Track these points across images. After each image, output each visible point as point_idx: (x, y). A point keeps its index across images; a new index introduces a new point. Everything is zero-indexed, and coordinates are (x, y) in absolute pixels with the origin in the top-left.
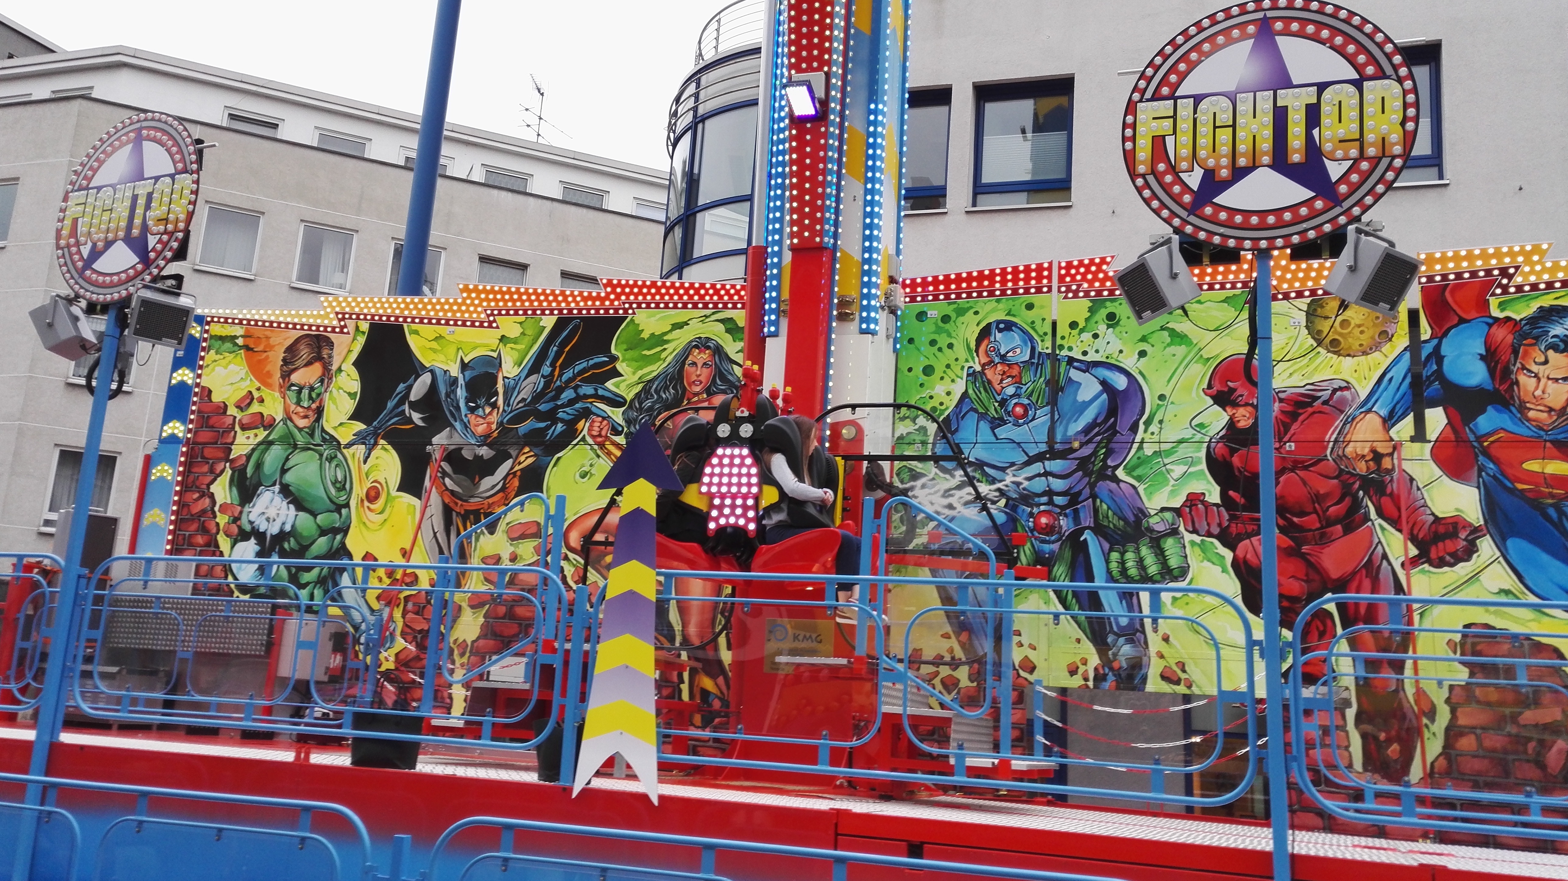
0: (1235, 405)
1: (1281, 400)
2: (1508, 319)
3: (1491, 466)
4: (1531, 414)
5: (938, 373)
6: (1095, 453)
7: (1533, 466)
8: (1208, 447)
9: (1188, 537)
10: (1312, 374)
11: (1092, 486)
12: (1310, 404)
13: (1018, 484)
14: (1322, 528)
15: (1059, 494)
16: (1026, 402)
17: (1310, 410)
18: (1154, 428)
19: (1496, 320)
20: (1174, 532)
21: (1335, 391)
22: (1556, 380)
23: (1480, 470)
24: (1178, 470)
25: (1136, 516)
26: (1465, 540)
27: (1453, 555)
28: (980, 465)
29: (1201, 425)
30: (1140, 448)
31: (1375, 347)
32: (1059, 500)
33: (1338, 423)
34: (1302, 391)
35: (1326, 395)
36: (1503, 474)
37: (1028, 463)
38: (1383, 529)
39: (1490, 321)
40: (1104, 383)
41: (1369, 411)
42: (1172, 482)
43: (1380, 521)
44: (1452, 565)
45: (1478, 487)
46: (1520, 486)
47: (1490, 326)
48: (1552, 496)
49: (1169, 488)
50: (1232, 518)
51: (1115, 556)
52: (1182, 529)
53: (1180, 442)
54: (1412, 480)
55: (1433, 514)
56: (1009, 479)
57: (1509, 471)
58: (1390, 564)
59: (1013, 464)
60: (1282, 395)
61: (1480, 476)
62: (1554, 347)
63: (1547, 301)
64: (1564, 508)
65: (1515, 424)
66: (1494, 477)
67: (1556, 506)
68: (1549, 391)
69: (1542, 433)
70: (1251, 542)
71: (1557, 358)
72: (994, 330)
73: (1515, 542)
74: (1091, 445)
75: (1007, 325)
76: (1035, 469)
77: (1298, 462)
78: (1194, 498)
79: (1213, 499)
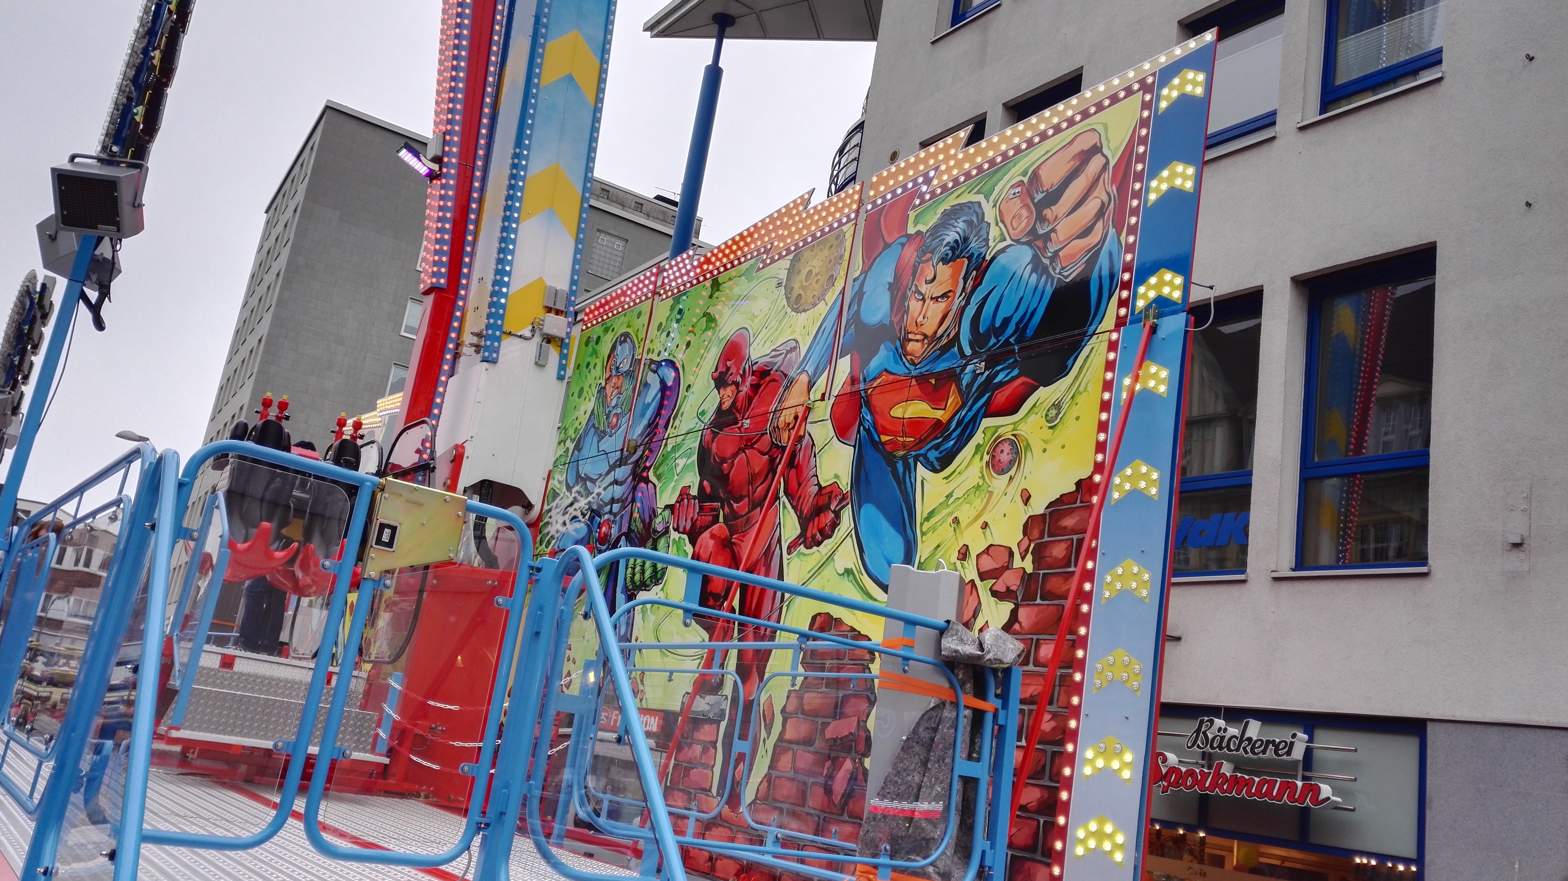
0: (726, 385)
1: (753, 373)
2: (919, 233)
3: (869, 417)
4: (911, 346)
5: (584, 395)
6: (643, 453)
7: (897, 411)
8: (702, 436)
9: (674, 535)
11: (634, 489)
12: (769, 373)
13: (599, 494)
14: (749, 512)
16: (619, 411)
17: (768, 379)
18: (677, 423)
19: (910, 236)
20: (666, 531)
21: (788, 352)
22: (937, 298)
23: (861, 424)
24: (681, 464)
25: (650, 516)
26: (834, 512)
27: (821, 531)
28: (586, 479)
29: (703, 413)
30: (666, 445)
31: (822, 295)
32: (616, 507)
33: (781, 389)
34: (767, 359)
35: (779, 359)
36: (875, 428)
37: (608, 473)
38: (785, 507)
39: (904, 240)
40: (663, 382)
41: (804, 370)
42: (676, 477)
43: (784, 499)
44: (819, 544)
45: (854, 447)
46: (884, 438)
47: (903, 245)
48: (904, 445)
49: (673, 484)
50: (702, 508)
52: (671, 527)
53: (688, 433)
54: (813, 445)
55: (819, 484)
56: (597, 490)
57: (880, 421)
58: (781, 549)
59: (601, 475)
60: (755, 368)
61: (859, 432)
62: (944, 258)
63: (949, 203)
64: (911, 461)
65: (896, 362)
66: (868, 431)
67: (904, 459)
68: (929, 314)
69: (912, 368)
70: (706, 535)
71: (944, 271)
72: (618, 344)
73: (869, 510)
74: (642, 448)
75: (625, 337)
76: (610, 478)
77: (749, 439)
78: (685, 492)
79: (694, 492)
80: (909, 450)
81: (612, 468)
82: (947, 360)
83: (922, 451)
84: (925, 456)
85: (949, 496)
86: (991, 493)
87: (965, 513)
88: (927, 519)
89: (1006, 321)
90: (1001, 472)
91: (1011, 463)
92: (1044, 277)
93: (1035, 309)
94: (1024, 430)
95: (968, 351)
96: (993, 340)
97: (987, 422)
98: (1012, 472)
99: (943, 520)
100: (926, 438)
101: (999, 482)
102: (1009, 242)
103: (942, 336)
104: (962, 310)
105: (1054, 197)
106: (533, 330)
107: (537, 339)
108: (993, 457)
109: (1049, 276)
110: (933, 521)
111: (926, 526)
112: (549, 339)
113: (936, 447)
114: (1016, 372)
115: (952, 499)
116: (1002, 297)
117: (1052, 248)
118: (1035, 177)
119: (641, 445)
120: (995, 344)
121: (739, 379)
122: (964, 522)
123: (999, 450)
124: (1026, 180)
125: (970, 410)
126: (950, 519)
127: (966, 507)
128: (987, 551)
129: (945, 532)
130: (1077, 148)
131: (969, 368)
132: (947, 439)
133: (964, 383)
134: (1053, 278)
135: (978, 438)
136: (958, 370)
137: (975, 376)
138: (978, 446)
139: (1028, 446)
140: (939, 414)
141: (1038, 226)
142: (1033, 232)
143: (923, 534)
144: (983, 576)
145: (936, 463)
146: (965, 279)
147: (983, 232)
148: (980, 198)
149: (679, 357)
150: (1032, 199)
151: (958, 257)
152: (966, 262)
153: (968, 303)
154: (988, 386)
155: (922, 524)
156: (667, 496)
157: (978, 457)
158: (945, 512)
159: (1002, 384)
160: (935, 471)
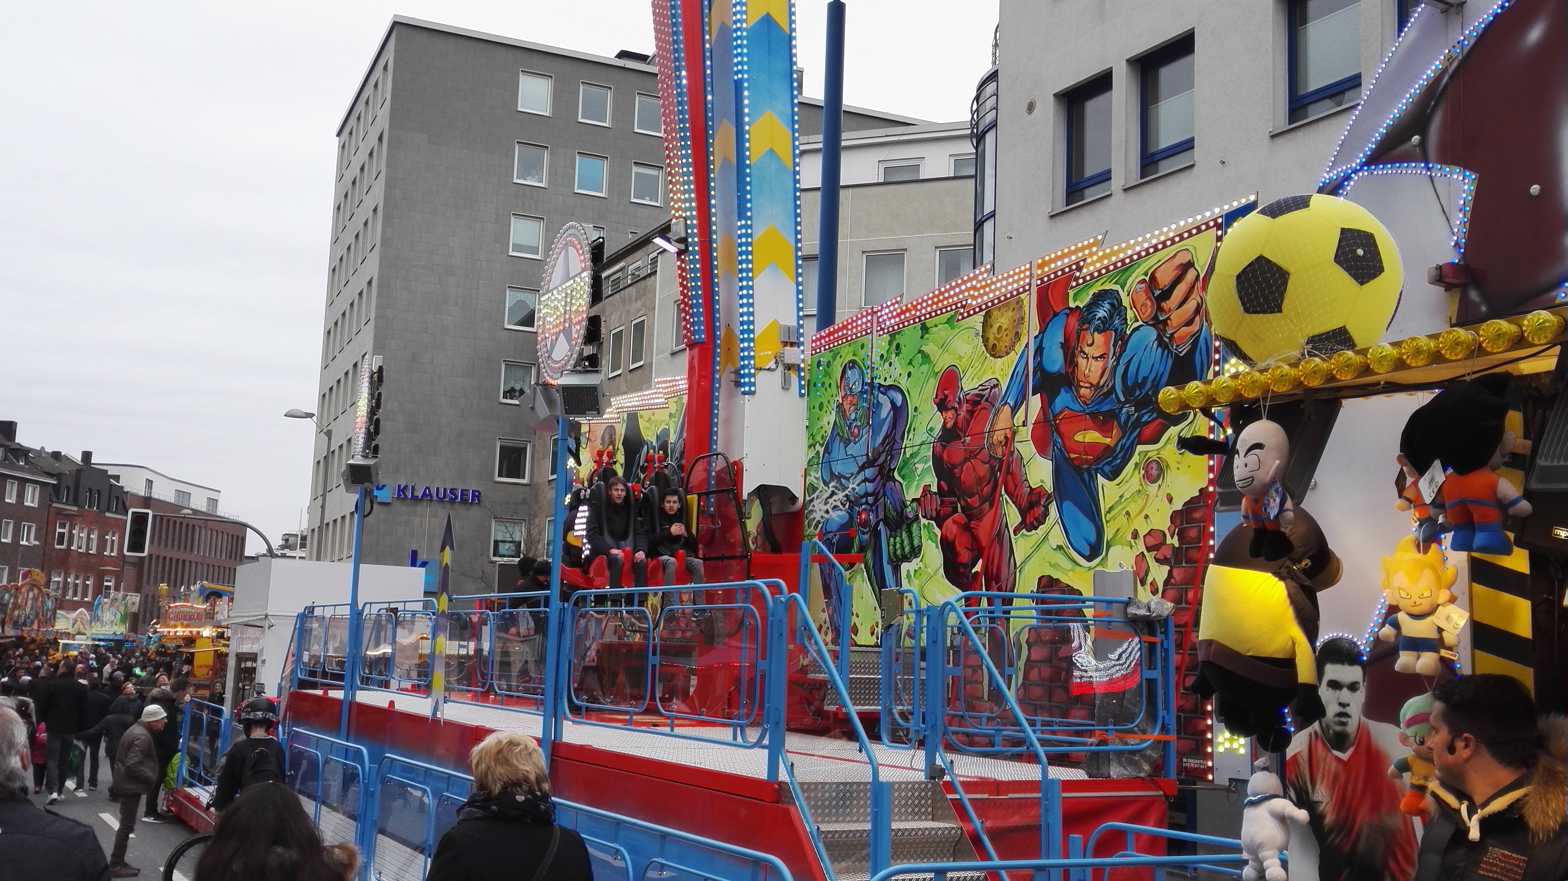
0: (947, 410)
1: (968, 401)
2: (1078, 307)
3: (1059, 440)
4: (1082, 391)
5: (825, 409)
6: (886, 458)
7: (1079, 437)
8: (934, 447)
9: (924, 521)
10: (982, 376)
11: (884, 485)
12: (979, 403)
13: (854, 489)
14: (981, 505)
15: (871, 495)
16: (859, 424)
17: (979, 407)
18: (911, 436)
19: (1071, 309)
20: (917, 518)
21: (991, 389)
22: (1097, 357)
23: (1054, 445)
24: (920, 467)
25: (901, 507)
26: (1044, 506)
27: (1036, 519)
28: (840, 477)
30: (905, 452)
31: (1011, 348)
32: (871, 499)
33: (991, 416)
34: (976, 391)
35: (986, 392)
36: (1065, 448)
37: (858, 473)
39: (1068, 312)
40: (892, 402)
41: (1006, 403)
42: (917, 478)
43: (1006, 496)
44: (1036, 528)
45: (1052, 460)
46: (1072, 456)
47: (1067, 315)
48: (1087, 461)
49: (916, 483)
50: (943, 502)
51: (892, 539)
52: (920, 515)
53: (921, 445)
54: (1022, 458)
55: (1030, 487)
56: (851, 486)
57: (1068, 443)
58: (1009, 532)
59: (852, 474)
60: (968, 397)
61: (1054, 450)
62: (1098, 330)
63: (1096, 288)
64: (1093, 472)
65: (1073, 401)
66: (1060, 450)
67: (1088, 470)
68: (1092, 369)
69: (1086, 407)
70: (949, 521)
71: (1099, 338)
72: (848, 369)
73: (1067, 504)
74: (885, 454)
75: (853, 364)
76: (861, 477)
77: (972, 452)
78: (926, 488)
79: (934, 489)
80: (1091, 465)
81: (862, 468)
82: (1107, 403)
83: (1100, 466)
84: (1102, 469)
85: (1121, 497)
86: (1148, 495)
87: (1133, 508)
88: (1109, 512)
89: (1145, 379)
90: (1154, 481)
91: (1158, 476)
92: (1166, 351)
93: (1163, 373)
94: (1164, 454)
95: (1122, 399)
96: (1138, 393)
97: (1140, 448)
98: (1160, 482)
99: (1119, 513)
100: (1101, 457)
101: (1152, 488)
102: (1140, 323)
103: (1103, 385)
104: (1115, 368)
105: (1167, 294)
106: (777, 363)
107: (781, 368)
108: (1147, 472)
109: (1169, 350)
110: (1113, 513)
111: (1109, 516)
112: (789, 367)
113: (1109, 463)
114: (1155, 415)
115: (1123, 499)
116: (1140, 361)
117: (1169, 332)
118: (1153, 277)
119: (884, 451)
120: (1139, 395)
121: (957, 405)
122: (1133, 515)
123: (1150, 467)
124: (1147, 279)
125: (1128, 439)
126: (1124, 512)
127: (1133, 504)
128: (1150, 533)
129: (1121, 520)
130: (1179, 260)
131: (1124, 410)
132: (1115, 458)
133: (1122, 420)
134: (1172, 352)
135: (1135, 459)
136: (1117, 411)
137: (1129, 416)
138: (1136, 464)
139: (1168, 466)
140: (1108, 441)
141: (1159, 314)
142: (1155, 318)
143: (1107, 522)
144: (1149, 549)
145: (1110, 474)
146: (1115, 346)
147: (1123, 313)
148: (1117, 287)
149: (904, 384)
150: (1153, 294)
151: (1108, 329)
152: (1114, 334)
153: (1118, 364)
154: (1138, 423)
155: (1105, 516)
156: (913, 492)
157: (1137, 471)
158: (1120, 507)
159: (1147, 423)
160: (1110, 480)
